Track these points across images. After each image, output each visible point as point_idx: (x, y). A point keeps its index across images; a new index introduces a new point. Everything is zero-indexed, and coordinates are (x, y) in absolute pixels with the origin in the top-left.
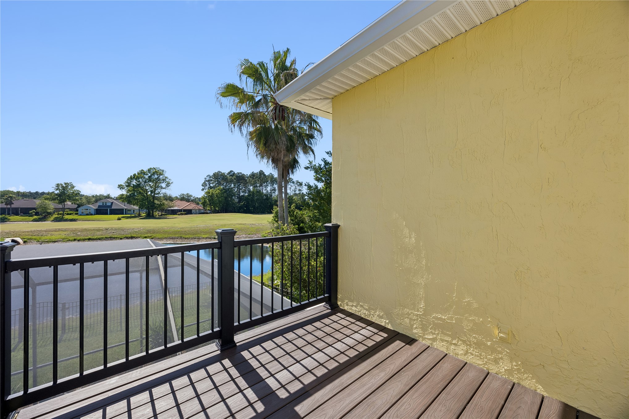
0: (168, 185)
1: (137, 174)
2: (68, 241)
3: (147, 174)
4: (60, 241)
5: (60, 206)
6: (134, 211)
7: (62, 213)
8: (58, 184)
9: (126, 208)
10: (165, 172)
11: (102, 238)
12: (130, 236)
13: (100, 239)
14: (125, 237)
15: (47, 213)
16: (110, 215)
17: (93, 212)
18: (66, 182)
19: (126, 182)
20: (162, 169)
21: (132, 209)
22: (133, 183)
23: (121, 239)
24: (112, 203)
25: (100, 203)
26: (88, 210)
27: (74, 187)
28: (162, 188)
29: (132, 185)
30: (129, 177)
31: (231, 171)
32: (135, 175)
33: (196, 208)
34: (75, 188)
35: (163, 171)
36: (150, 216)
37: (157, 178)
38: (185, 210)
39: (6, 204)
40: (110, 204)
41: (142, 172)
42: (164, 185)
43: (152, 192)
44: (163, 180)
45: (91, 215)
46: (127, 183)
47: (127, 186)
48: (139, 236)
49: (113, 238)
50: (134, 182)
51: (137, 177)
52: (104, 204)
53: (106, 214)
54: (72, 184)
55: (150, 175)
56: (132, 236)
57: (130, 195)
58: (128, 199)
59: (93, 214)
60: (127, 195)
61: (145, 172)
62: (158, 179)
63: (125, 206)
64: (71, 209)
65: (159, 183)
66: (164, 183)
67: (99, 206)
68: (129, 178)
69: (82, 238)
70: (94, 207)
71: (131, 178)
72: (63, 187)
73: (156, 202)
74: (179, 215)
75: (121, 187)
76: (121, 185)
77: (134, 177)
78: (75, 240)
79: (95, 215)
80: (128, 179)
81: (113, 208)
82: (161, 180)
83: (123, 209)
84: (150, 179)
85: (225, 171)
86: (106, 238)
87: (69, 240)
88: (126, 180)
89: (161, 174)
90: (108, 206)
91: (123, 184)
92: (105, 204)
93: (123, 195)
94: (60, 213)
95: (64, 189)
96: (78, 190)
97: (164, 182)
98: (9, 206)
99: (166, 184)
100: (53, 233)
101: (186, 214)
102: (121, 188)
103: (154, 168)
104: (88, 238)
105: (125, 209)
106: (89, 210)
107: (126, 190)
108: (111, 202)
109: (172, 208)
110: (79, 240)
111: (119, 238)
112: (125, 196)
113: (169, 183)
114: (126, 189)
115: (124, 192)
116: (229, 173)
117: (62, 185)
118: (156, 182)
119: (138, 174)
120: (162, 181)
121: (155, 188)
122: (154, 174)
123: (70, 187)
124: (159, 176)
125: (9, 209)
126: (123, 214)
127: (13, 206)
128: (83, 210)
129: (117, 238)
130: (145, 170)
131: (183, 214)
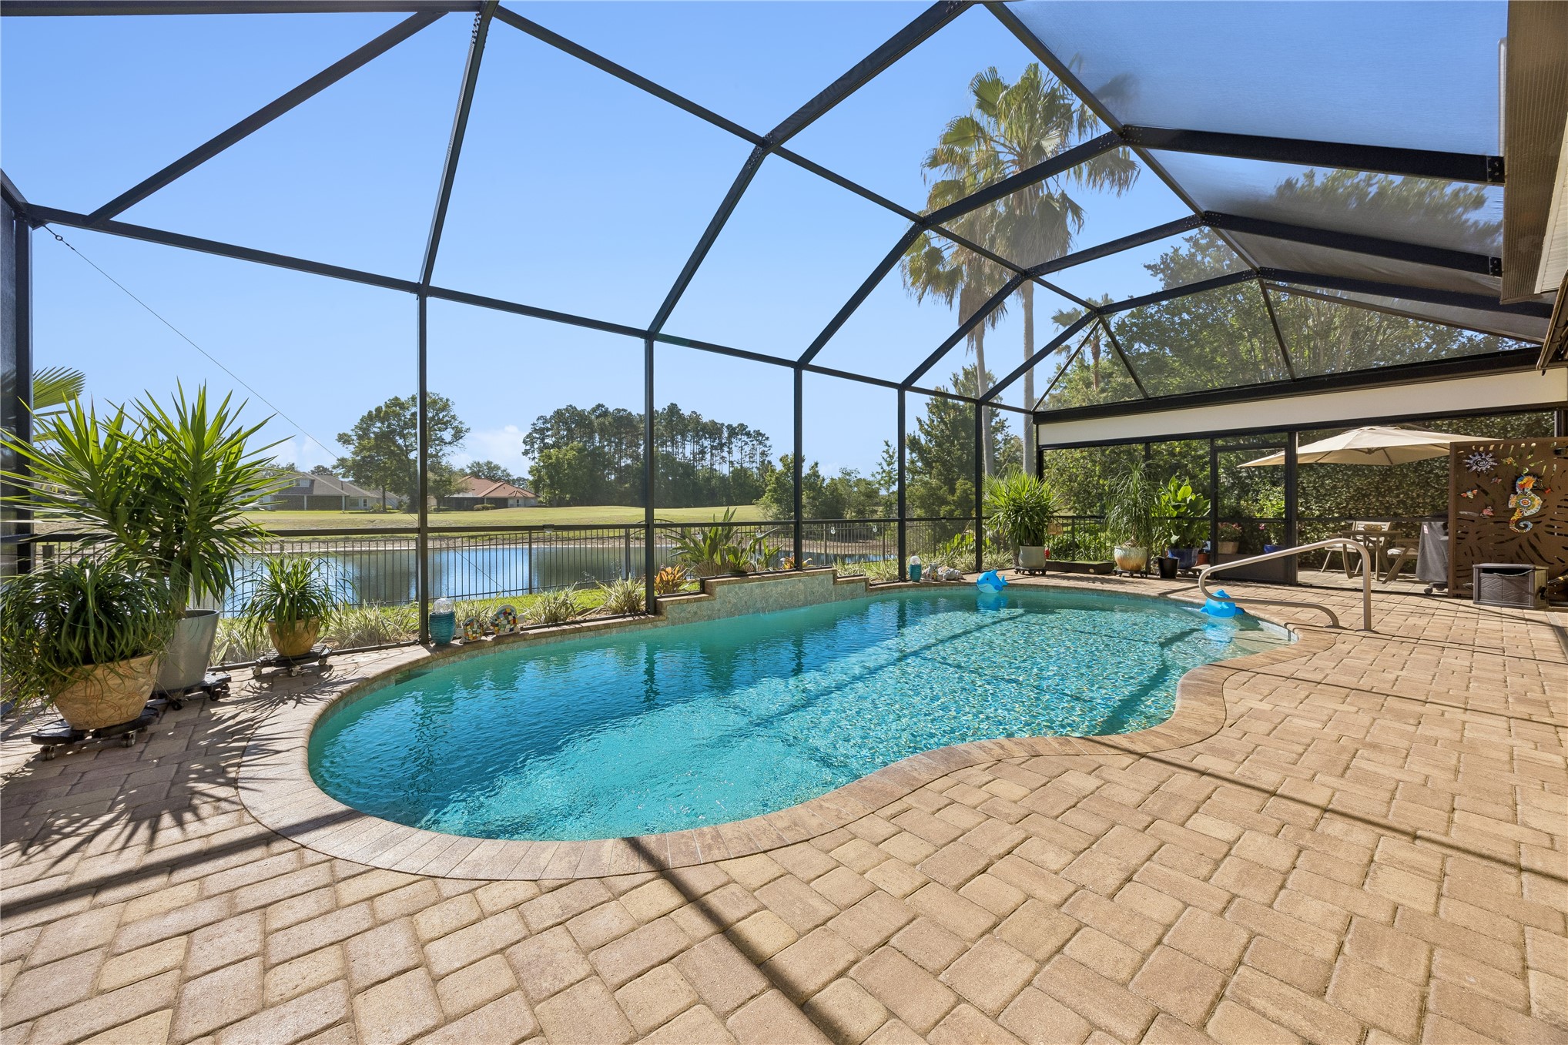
0: (458, 434)
1: (384, 408)
3: (407, 409)
6: (365, 501)
9: (348, 493)
10: (449, 403)
16: (308, 510)
17: (268, 503)
19: (356, 427)
20: (445, 396)
21: (361, 497)
22: (375, 429)
24: (312, 482)
28: (442, 440)
29: (372, 435)
30: (366, 414)
31: (600, 406)
32: (379, 410)
33: (518, 495)
35: (447, 400)
37: (433, 418)
38: (491, 501)
40: (306, 484)
41: (398, 404)
42: (447, 435)
44: (447, 423)
46: (361, 429)
47: (359, 437)
50: (377, 427)
51: (383, 415)
53: (300, 508)
57: (363, 458)
58: (361, 470)
60: (354, 460)
61: (402, 404)
63: (345, 488)
65: (436, 430)
66: (449, 430)
67: (283, 489)
68: (364, 417)
71: (370, 419)
73: (431, 476)
74: (478, 510)
75: (344, 439)
76: (346, 435)
77: (376, 416)
79: (272, 510)
80: (362, 420)
81: (315, 493)
82: (443, 423)
83: (340, 497)
85: (585, 405)
88: (357, 421)
89: (442, 409)
90: (304, 490)
91: (350, 433)
92: (296, 484)
93: (346, 459)
99: (453, 432)
101: (495, 508)
102: (343, 443)
105: (346, 497)
107: (355, 448)
108: (310, 480)
109: (461, 495)
112: (347, 464)
113: (461, 431)
114: (356, 445)
115: (349, 452)
116: (594, 410)
119: (387, 406)
120: (443, 426)
124: (438, 414)
126: (340, 510)
130: (403, 399)
131: (487, 509)
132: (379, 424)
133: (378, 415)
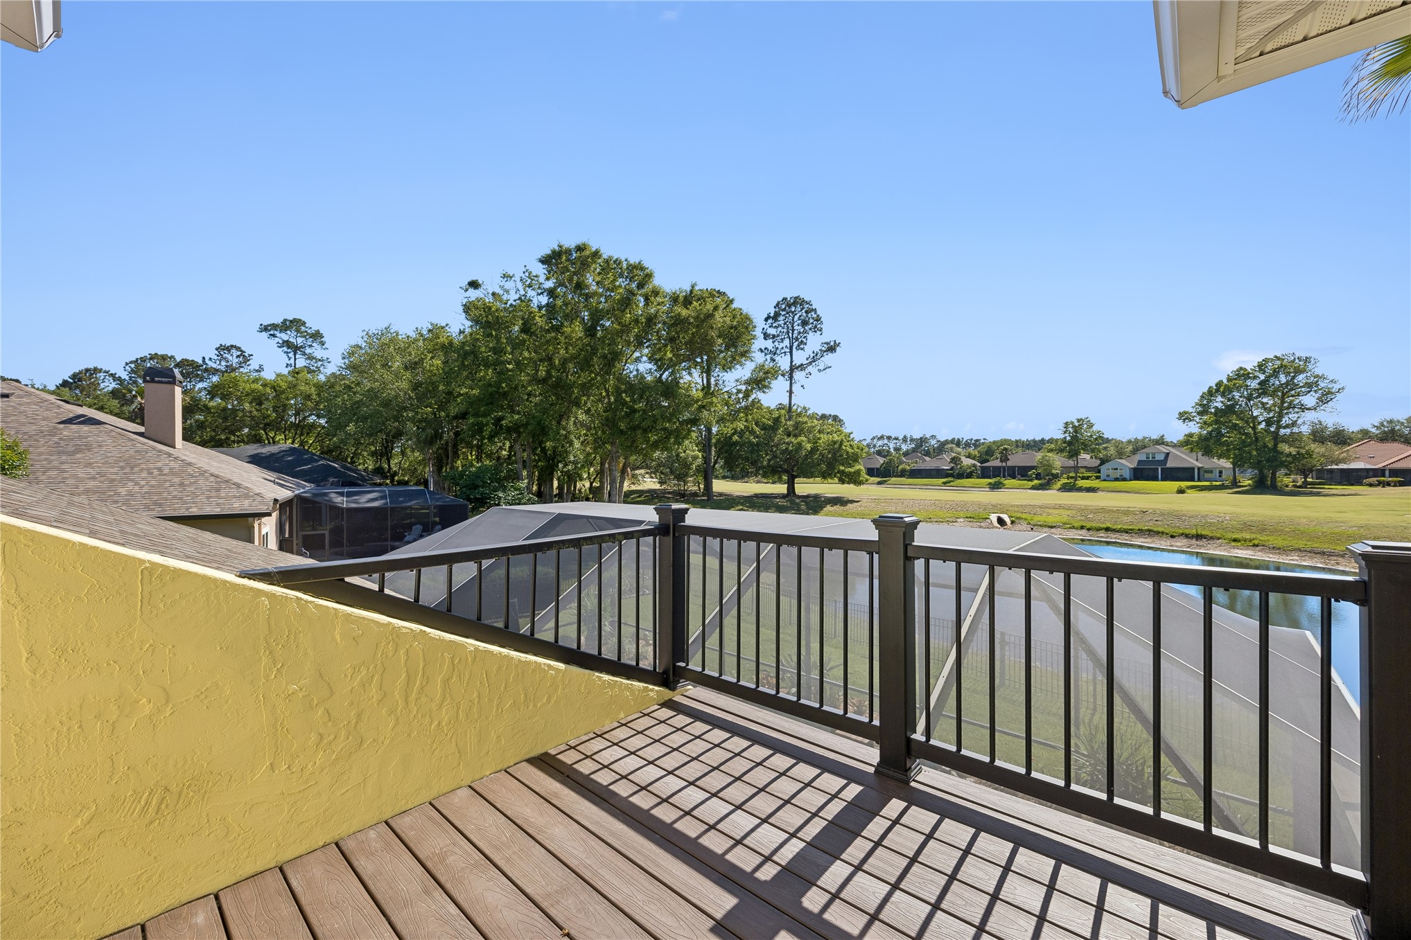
0: (1326, 397)
1: (1225, 381)
2: (1070, 528)
3: (1255, 377)
4: (1059, 527)
5: (1071, 463)
6: (1221, 472)
7: (1074, 475)
8: (1066, 423)
9: (1200, 465)
10: (1313, 362)
11: (1131, 530)
12: (1194, 532)
13: (1127, 532)
14: (1182, 534)
15: (1052, 475)
16: (1162, 480)
17: (1127, 474)
18: (1080, 418)
19: (1197, 404)
20: (1304, 355)
21: (1215, 468)
22: (1215, 404)
23: (1172, 537)
24: (1168, 454)
25: (1141, 456)
26: (1118, 471)
27: (1092, 426)
28: (1303, 408)
29: (1213, 410)
30: (1206, 390)
32: (1219, 384)
34: (1095, 428)
35: (1307, 360)
36: (1264, 485)
37: (1287, 384)
38: (1394, 473)
39: (1001, 461)
40: (1162, 457)
41: (1242, 374)
42: (1309, 400)
43: (1269, 422)
44: (1309, 386)
45: (1124, 480)
46: (1200, 405)
47: (1199, 413)
48: (1218, 535)
49: (1154, 532)
50: (1219, 402)
51: (1224, 389)
52: (1149, 458)
53: (1155, 478)
54: (1089, 421)
55: (1262, 377)
56: (1199, 533)
57: (1210, 433)
58: (1205, 445)
59: (1128, 477)
60: (1200, 436)
61: (1249, 373)
62: (1291, 385)
63: (1197, 460)
64: (1088, 469)
65: (1293, 396)
66: (1312, 393)
67: (1140, 462)
68: (1204, 393)
69: (1094, 525)
70: (1129, 464)
71: (1211, 393)
72: (1074, 427)
73: (1285, 448)
74: (1371, 485)
75: (1184, 417)
76: (1186, 413)
77: (1217, 391)
78: (1082, 528)
79: (1130, 480)
80: (1202, 397)
81: (1168, 465)
82: (1302, 387)
83: (1193, 469)
84: (1264, 388)
86: (1139, 530)
87: (1073, 527)
88: (1196, 399)
89: (1298, 371)
90: (1159, 462)
91: (1191, 410)
92: (1152, 458)
93: (1191, 435)
94: (1071, 475)
95: (1076, 432)
96: (1100, 431)
97: (1309, 392)
98: (1004, 464)
99: (1317, 395)
100: (1050, 511)
101: (1402, 484)
102: (1184, 420)
103: (1276, 357)
104: (1105, 526)
105: (1199, 469)
106: (1121, 469)
107: (1198, 423)
108: (1165, 453)
109: (1345, 466)
110: (1089, 529)
111: (1167, 534)
112: (1195, 439)
113: (1330, 393)
114: (1198, 420)
115: (1194, 428)
117: (1072, 423)
118: (1283, 394)
119: (1229, 380)
120: (1303, 389)
121: (1281, 410)
122: (1275, 373)
123: (1085, 426)
124: (1294, 378)
125: (1004, 468)
126: (1194, 481)
127: (1009, 463)
128: (1109, 469)
129: (1163, 533)
130: (1249, 367)
131: (1388, 484)
132: (1219, 399)
133: (1220, 389)
